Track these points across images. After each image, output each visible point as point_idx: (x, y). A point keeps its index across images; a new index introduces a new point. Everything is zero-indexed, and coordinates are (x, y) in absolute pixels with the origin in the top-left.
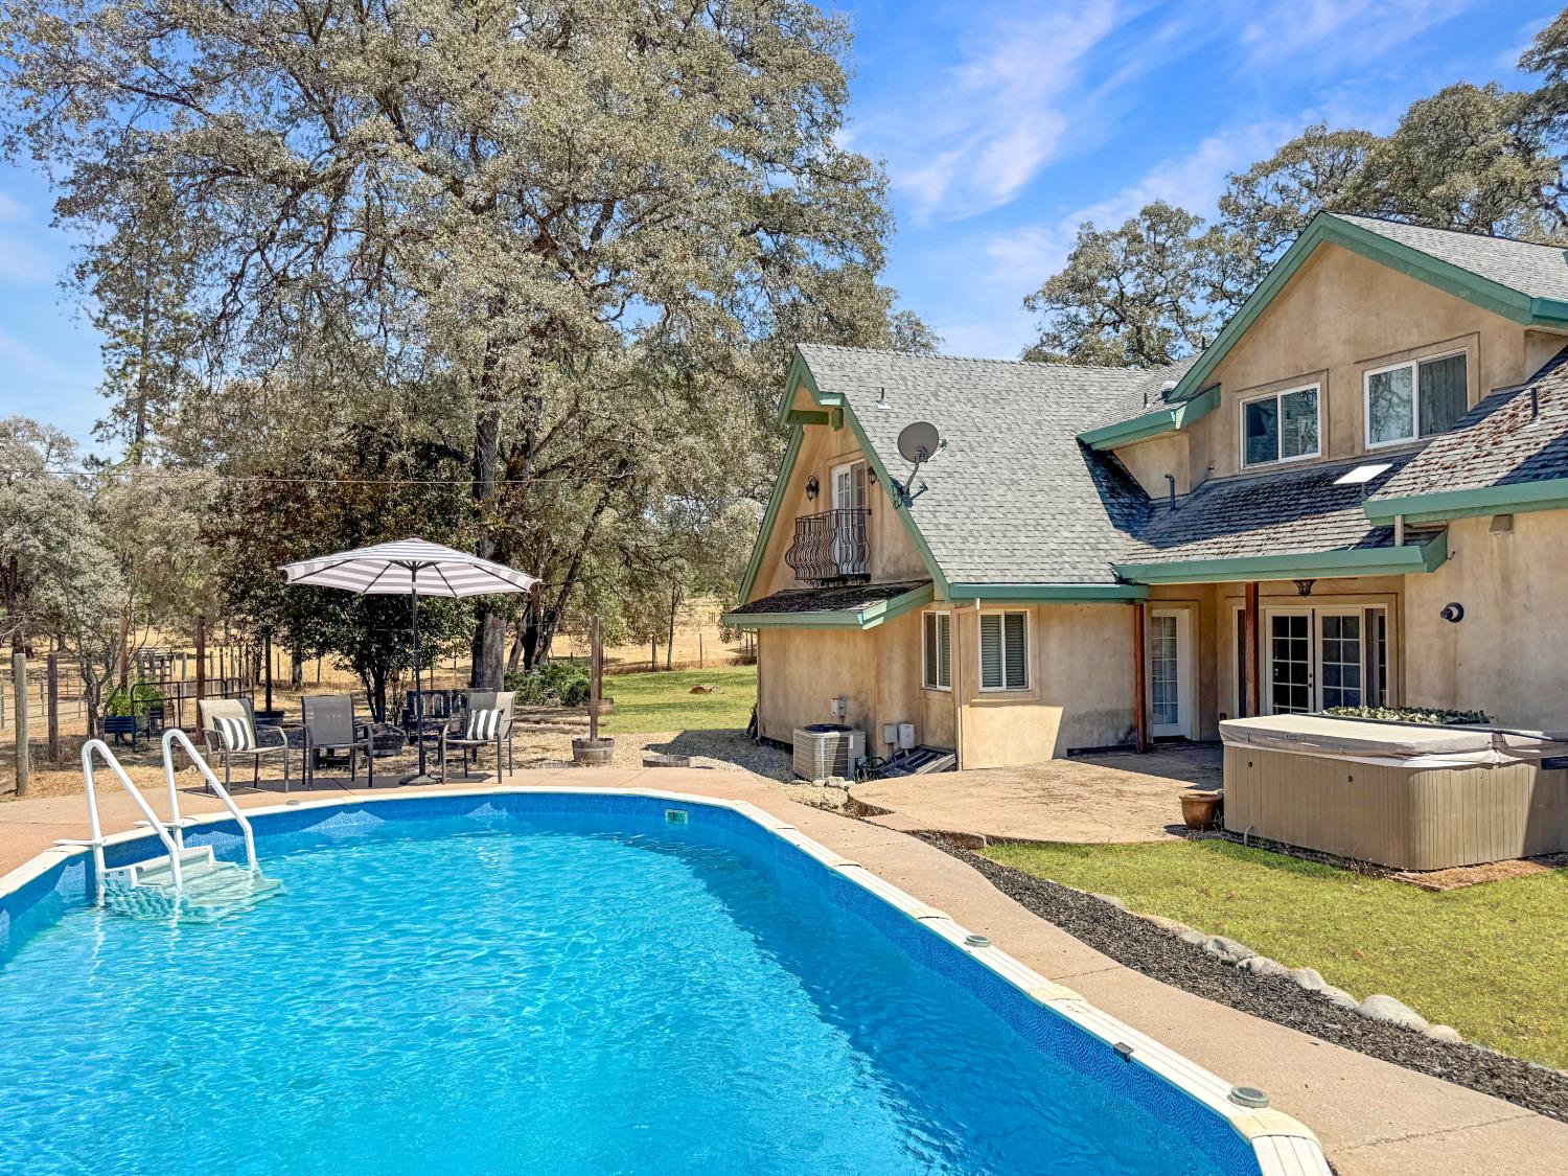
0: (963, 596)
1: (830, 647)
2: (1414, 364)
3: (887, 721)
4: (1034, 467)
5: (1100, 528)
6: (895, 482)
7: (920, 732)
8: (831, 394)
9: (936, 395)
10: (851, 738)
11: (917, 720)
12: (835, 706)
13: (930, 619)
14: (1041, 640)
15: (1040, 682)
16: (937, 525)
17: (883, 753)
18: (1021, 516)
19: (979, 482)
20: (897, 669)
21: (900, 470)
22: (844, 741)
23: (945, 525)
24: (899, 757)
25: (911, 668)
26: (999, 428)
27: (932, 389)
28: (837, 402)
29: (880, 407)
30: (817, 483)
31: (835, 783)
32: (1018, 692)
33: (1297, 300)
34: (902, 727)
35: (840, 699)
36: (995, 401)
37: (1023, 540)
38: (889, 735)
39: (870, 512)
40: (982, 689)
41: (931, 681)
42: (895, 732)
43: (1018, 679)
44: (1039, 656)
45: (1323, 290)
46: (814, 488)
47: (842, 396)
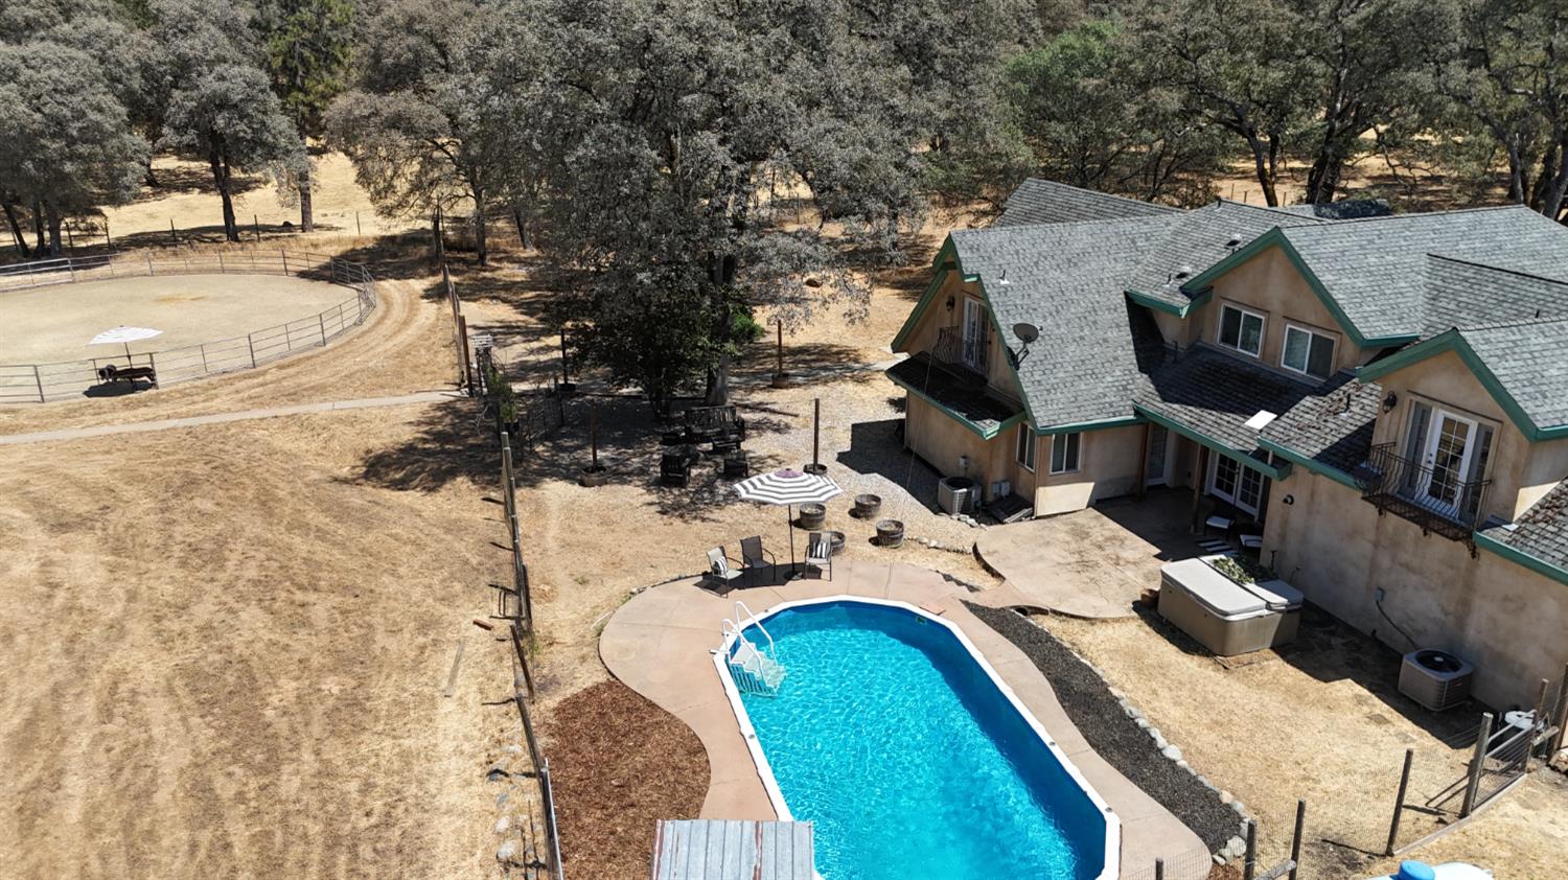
0: (1047, 433)
1: (959, 429)
2: (1310, 333)
3: (994, 479)
4: (1095, 322)
5: (1130, 371)
6: (1010, 350)
7: (1013, 486)
8: (972, 276)
9: (1036, 264)
10: (973, 493)
11: (1011, 478)
12: (962, 461)
13: (1024, 428)
14: (1088, 444)
15: (1085, 466)
16: (1033, 382)
17: (990, 498)
18: (1083, 367)
19: (1060, 341)
20: (1002, 452)
21: (1014, 342)
23: (1037, 382)
24: (1000, 500)
25: (1010, 451)
26: (1076, 290)
28: (975, 279)
29: (1002, 282)
30: (954, 299)
31: (963, 520)
32: (1072, 474)
33: (1260, 263)
34: (1004, 485)
35: (964, 457)
36: (1076, 264)
38: (995, 489)
39: (990, 343)
40: (1051, 474)
41: (1022, 459)
42: (998, 487)
43: (1072, 465)
44: (1086, 452)
45: (1274, 264)
46: (951, 304)
47: (978, 276)
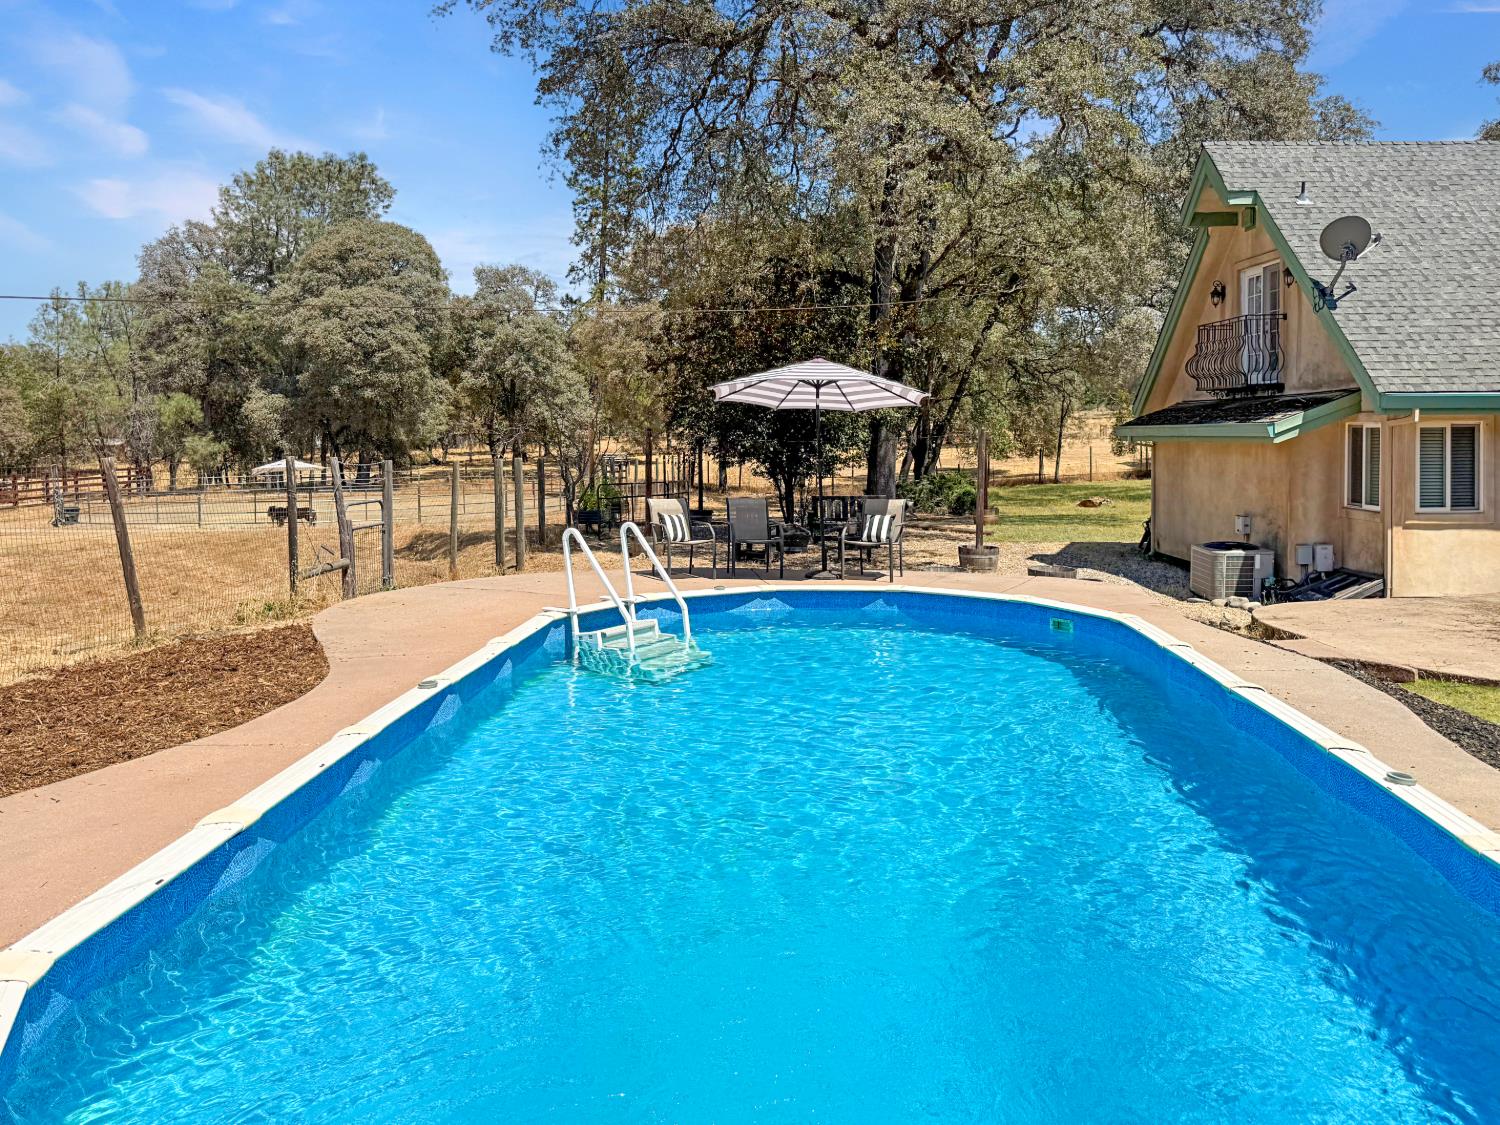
0: (1398, 407)
1: (1235, 463)
3: (1300, 541)
6: (1316, 284)
7: (1340, 554)
8: (1242, 193)
9: (1368, 185)
10: (1258, 558)
11: (1337, 538)
12: (1239, 523)
13: (1356, 433)
15: (1493, 501)
16: (1366, 329)
17: (1294, 574)
19: (1421, 279)
20: (1314, 485)
21: (1323, 270)
22: (1249, 561)
23: (1376, 328)
24: (1313, 580)
25: (1330, 484)
26: (1449, 217)
27: (1364, 179)
28: (1248, 201)
29: (1300, 202)
30: (1224, 288)
31: (1238, 604)
32: (1465, 514)
34: (1319, 548)
35: (1246, 516)
36: (1444, 188)
37: (1477, 342)
38: (1303, 556)
39: (1285, 317)
40: (1418, 509)
41: (1356, 498)
42: (1310, 552)
43: (1465, 498)
44: (1493, 471)
46: (1219, 294)
47: (1254, 193)
